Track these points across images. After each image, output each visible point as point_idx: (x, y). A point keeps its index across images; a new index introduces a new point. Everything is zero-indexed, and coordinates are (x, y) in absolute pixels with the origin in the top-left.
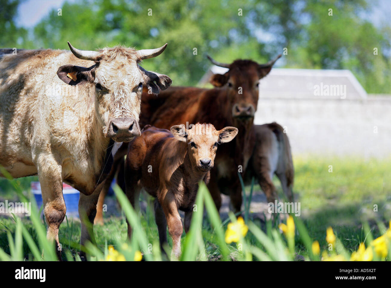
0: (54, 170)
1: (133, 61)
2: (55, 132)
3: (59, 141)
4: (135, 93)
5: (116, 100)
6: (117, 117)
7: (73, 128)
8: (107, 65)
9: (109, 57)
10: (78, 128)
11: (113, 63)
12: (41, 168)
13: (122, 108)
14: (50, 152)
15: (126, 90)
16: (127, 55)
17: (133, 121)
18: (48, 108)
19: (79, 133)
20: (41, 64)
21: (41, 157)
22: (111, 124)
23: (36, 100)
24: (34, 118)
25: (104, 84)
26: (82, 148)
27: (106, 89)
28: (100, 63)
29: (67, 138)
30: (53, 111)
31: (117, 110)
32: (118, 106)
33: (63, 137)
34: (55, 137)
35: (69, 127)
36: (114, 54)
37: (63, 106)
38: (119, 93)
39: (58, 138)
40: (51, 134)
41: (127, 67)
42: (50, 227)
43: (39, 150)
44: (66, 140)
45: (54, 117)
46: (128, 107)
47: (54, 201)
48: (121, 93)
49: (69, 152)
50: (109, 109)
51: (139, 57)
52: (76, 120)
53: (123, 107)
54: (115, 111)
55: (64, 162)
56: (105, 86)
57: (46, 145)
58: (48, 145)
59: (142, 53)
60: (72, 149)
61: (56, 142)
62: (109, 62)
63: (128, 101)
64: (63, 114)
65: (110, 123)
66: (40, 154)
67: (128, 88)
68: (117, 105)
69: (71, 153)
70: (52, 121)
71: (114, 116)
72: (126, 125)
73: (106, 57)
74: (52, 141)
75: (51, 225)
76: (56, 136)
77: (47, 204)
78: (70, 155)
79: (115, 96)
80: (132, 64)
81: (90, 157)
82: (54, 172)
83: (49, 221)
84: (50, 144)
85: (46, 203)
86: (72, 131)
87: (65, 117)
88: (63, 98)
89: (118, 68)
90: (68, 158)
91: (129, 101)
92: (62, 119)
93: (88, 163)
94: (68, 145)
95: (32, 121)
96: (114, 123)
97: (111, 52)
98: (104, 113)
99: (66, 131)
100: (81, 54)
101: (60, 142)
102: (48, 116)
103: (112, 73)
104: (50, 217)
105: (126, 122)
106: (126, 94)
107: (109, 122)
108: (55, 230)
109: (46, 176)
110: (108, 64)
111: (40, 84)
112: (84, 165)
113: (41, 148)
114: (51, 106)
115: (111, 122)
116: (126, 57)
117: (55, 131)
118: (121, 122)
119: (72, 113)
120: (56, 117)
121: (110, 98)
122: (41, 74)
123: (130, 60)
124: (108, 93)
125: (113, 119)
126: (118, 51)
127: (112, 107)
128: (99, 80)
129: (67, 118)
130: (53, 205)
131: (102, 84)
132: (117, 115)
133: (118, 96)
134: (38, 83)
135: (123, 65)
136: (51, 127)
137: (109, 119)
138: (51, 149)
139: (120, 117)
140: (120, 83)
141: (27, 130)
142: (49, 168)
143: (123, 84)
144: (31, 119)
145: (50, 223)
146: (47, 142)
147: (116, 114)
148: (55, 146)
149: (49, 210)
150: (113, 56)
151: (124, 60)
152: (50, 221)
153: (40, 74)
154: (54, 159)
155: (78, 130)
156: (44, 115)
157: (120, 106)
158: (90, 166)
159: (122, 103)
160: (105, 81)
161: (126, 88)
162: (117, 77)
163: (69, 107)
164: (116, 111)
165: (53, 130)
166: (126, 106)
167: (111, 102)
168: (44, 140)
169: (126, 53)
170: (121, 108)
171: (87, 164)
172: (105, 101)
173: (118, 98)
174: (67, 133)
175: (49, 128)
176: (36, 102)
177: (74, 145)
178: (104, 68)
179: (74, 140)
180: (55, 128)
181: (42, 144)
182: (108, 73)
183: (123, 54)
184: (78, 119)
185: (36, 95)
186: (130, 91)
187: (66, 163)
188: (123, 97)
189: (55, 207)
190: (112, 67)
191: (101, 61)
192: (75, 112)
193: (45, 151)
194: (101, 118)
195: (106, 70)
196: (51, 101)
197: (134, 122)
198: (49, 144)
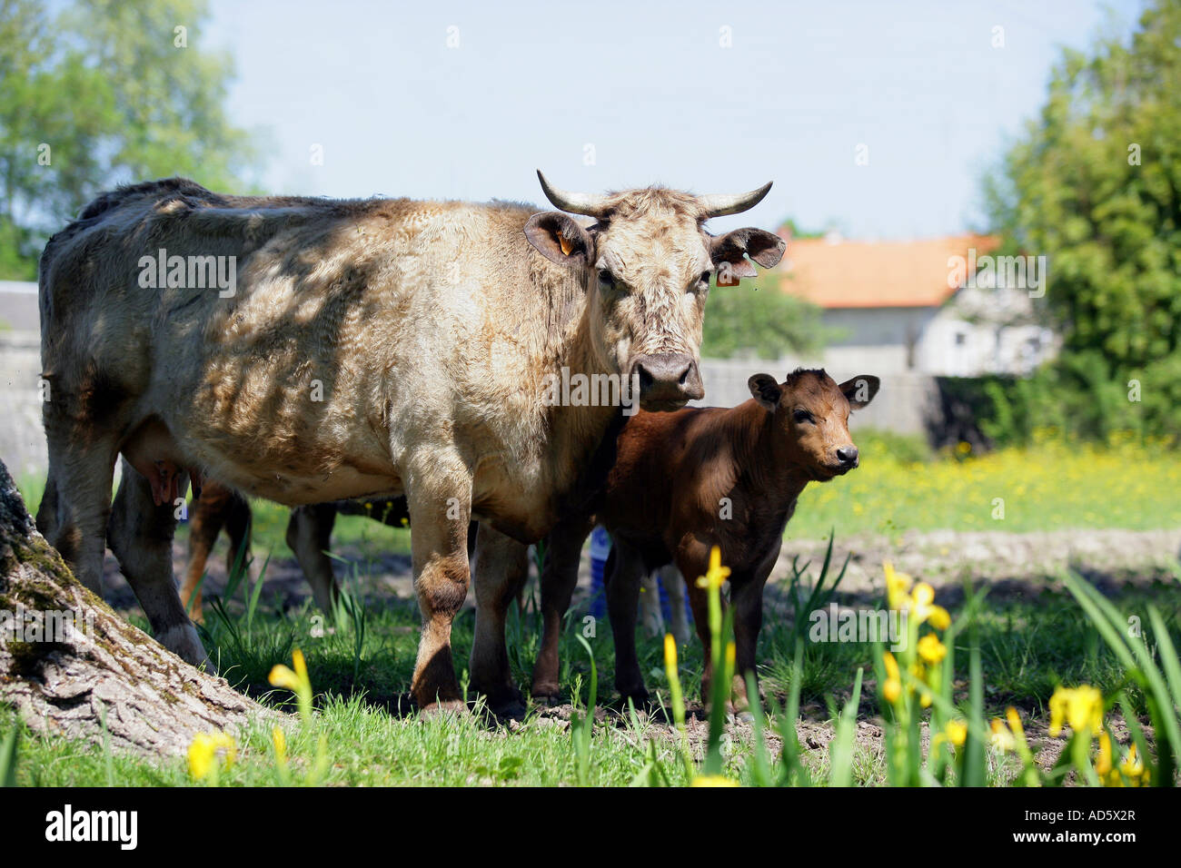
0: (457, 483)
1: (689, 218)
2: (471, 394)
3: (479, 415)
4: (691, 296)
5: (649, 310)
6: (651, 352)
7: (515, 383)
8: (627, 227)
9: (633, 208)
10: (528, 381)
11: (643, 222)
12: (419, 479)
13: (664, 331)
14: (450, 441)
15: (672, 289)
16: (676, 206)
17: (688, 364)
18: (448, 335)
19: (527, 396)
20: (399, 233)
21: (423, 453)
22: (636, 368)
23: (405, 315)
24: (397, 359)
25: (620, 273)
26: (533, 430)
27: (625, 284)
28: (609, 222)
29: (500, 406)
30: (466, 342)
31: (652, 334)
32: (655, 326)
33: (489, 405)
34: (471, 405)
35: (505, 381)
36: (644, 202)
37: (488, 332)
38: (656, 294)
39: (477, 406)
40: (457, 397)
41: (675, 234)
42: (431, 622)
43: (415, 436)
44: (496, 411)
45: (469, 357)
46: (678, 329)
47: (448, 558)
48: (662, 293)
49: (497, 440)
50: (631, 334)
51: (703, 213)
52: (522, 364)
53: (666, 327)
54: (646, 336)
55: (481, 466)
56: (623, 278)
57: (441, 424)
58: (446, 423)
59: (709, 201)
60: (509, 433)
61: (470, 417)
62: (632, 220)
63: (676, 315)
64: (488, 348)
65: (634, 366)
66: (422, 446)
67: (676, 283)
68: (652, 321)
69: (505, 442)
70: (463, 365)
71: (645, 350)
72: (672, 372)
73: (626, 209)
74: (456, 414)
75: (435, 617)
76: (473, 402)
77: (428, 565)
78: (501, 447)
79: (648, 302)
80: (686, 225)
81: (549, 452)
82: (458, 488)
83: (431, 605)
84: (451, 423)
85: (426, 563)
86: (512, 389)
87: (494, 356)
88: (486, 311)
89: (654, 236)
90: (495, 454)
91: (680, 315)
92: (489, 362)
93: (542, 466)
94: (501, 423)
95: (392, 366)
96: (644, 365)
97: (638, 197)
98: (616, 341)
99: (498, 390)
100: (565, 200)
101: (482, 417)
102: (450, 355)
103: (641, 247)
104: (436, 598)
105: (672, 364)
106: (672, 297)
107: (632, 363)
108: (444, 628)
109: (434, 498)
110: (631, 224)
111: (412, 278)
112: (533, 471)
113: (425, 429)
114: (456, 332)
115: (636, 362)
116: (673, 212)
117: (472, 389)
118: (662, 364)
119: (513, 347)
120: (474, 357)
121: (633, 306)
122: (410, 254)
123: (682, 216)
124: (629, 295)
125: (642, 356)
126: (654, 195)
127: (638, 325)
128: (607, 261)
129: (498, 360)
130: (445, 569)
131: (615, 271)
132: (653, 343)
133: (654, 300)
134: (406, 276)
135: (665, 229)
136: (458, 380)
137: (630, 356)
138: (452, 433)
139: (659, 352)
140: (659, 272)
141: (377, 389)
142: (446, 479)
143: (665, 274)
144: (391, 362)
145: (434, 611)
146: (445, 415)
147: (648, 345)
148: (465, 427)
149: (432, 580)
150: (643, 205)
151: (669, 217)
152: (434, 605)
153: (406, 255)
154: (459, 457)
155: (527, 388)
156: (435, 352)
157: (659, 326)
158: (546, 473)
159: (664, 319)
160: (622, 266)
161: (674, 282)
162: (651, 256)
163: (504, 334)
164: (648, 337)
165: (467, 389)
166: (673, 326)
167: (634, 315)
168: (435, 413)
169: (674, 201)
170: (661, 330)
171: (538, 467)
172: (621, 314)
173: (654, 304)
174: (501, 394)
175: (452, 384)
176: (404, 320)
177: (513, 423)
178: (622, 234)
179: (514, 413)
180: (472, 382)
181: (430, 421)
182: (631, 246)
183: (666, 205)
184: (525, 361)
185: (407, 305)
186: (682, 291)
187: (487, 467)
188: (667, 304)
189: (449, 573)
190: (641, 232)
191: (612, 218)
192: (519, 346)
193: (438, 439)
194: (609, 353)
195: (626, 238)
196: (457, 320)
197: (690, 365)
198: (449, 420)
